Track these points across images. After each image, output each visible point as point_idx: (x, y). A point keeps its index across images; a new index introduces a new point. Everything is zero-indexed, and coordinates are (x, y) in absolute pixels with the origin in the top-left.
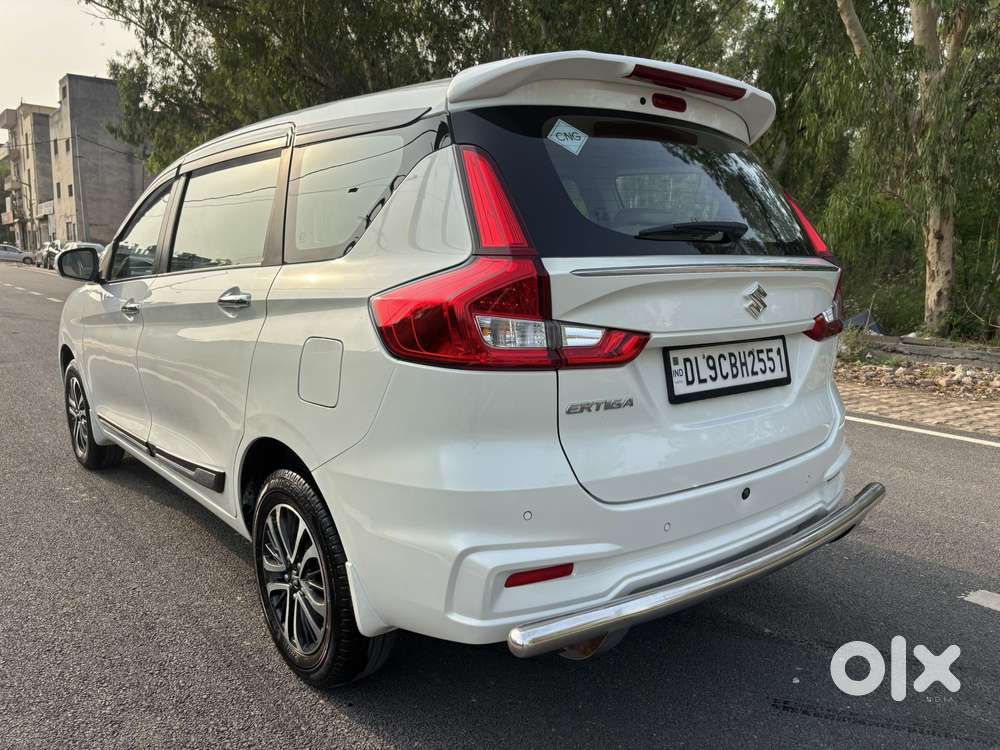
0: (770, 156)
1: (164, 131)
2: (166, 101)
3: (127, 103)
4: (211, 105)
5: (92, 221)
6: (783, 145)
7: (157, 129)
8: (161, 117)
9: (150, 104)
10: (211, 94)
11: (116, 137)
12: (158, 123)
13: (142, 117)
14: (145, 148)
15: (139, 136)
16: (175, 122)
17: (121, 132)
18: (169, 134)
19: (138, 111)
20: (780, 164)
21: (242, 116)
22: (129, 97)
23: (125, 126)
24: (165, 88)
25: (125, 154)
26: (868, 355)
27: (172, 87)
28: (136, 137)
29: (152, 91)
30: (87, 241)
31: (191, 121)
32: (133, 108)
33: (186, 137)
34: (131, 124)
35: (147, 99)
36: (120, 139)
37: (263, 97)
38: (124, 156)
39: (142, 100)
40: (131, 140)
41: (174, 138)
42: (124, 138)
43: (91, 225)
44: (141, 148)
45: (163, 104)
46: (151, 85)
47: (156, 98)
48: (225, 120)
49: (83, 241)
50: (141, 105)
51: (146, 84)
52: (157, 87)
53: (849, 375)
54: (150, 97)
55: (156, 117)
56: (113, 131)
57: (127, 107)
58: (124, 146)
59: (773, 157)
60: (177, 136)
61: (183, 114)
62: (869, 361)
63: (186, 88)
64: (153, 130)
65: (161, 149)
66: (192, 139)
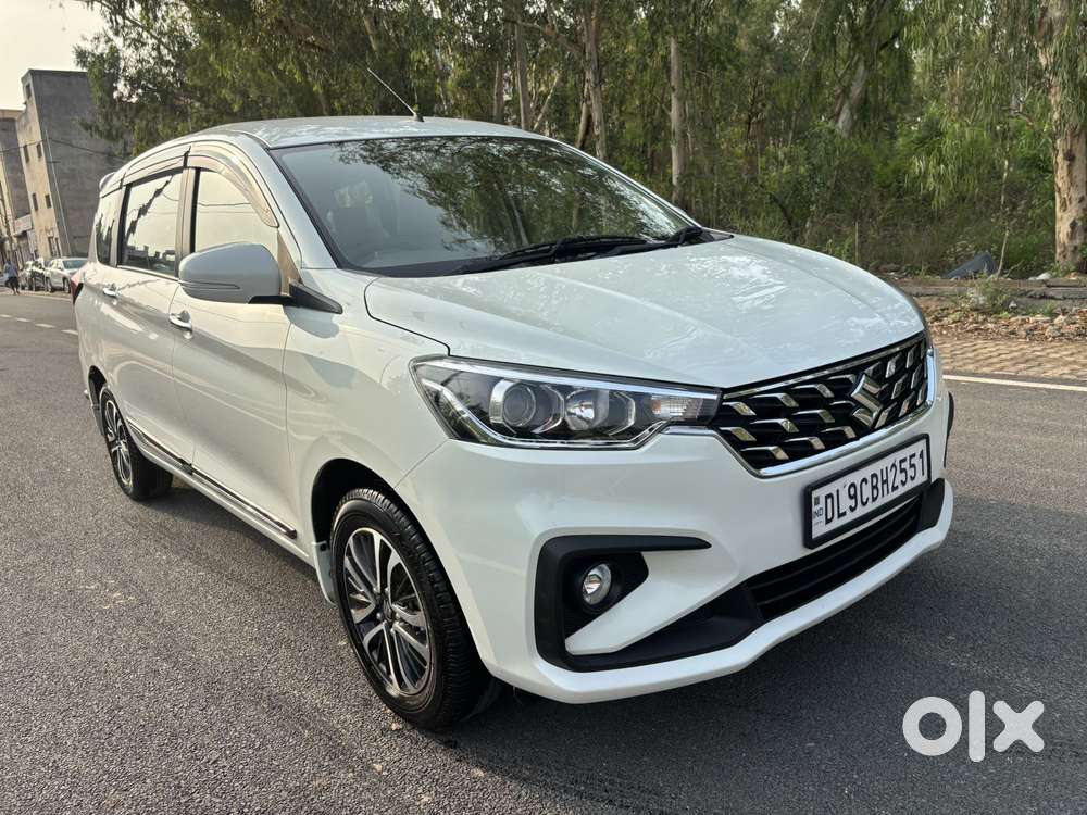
0: (845, 84)
1: (144, 122)
2: (144, 88)
3: (100, 94)
4: (195, 87)
5: (75, 234)
6: (861, 68)
7: (137, 121)
8: (140, 106)
9: (126, 93)
10: (194, 73)
11: (92, 135)
12: (136, 116)
13: (118, 108)
14: (126, 144)
15: (117, 132)
16: (156, 111)
17: (97, 129)
18: (151, 125)
19: (113, 102)
20: (858, 91)
21: (232, 95)
22: (101, 86)
23: (100, 121)
24: (139, 72)
25: (103, 153)
26: (1012, 305)
27: (148, 71)
28: (114, 133)
29: (126, 77)
30: (73, 256)
31: (174, 108)
32: (108, 99)
33: (170, 128)
34: (106, 117)
35: (122, 88)
36: (97, 136)
37: (253, 71)
38: (102, 157)
39: (116, 88)
40: (109, 136)
41: (157, 130)
42: (101, 133)
43: (75, 238)
44: (120, 144)
45: (140, 91)
46: (124, 70)
47: (131, 85)
48: (211, 104)
49: (69, 256)
50: (115, 95)
51: (119, 69)
52: (132, 71)
53: (1003, 331)
54: (125, 85)
55: (134, 106)
56: (87, 127)
57: (101, 99)
58: (103, 144)
59: (850, 85)
60: (160, 127)
61: (164, 102)
62: (1015, 312)
63: (165, 70)
64: (132, 122)
65: (144, 144)
66: (177, 129)
